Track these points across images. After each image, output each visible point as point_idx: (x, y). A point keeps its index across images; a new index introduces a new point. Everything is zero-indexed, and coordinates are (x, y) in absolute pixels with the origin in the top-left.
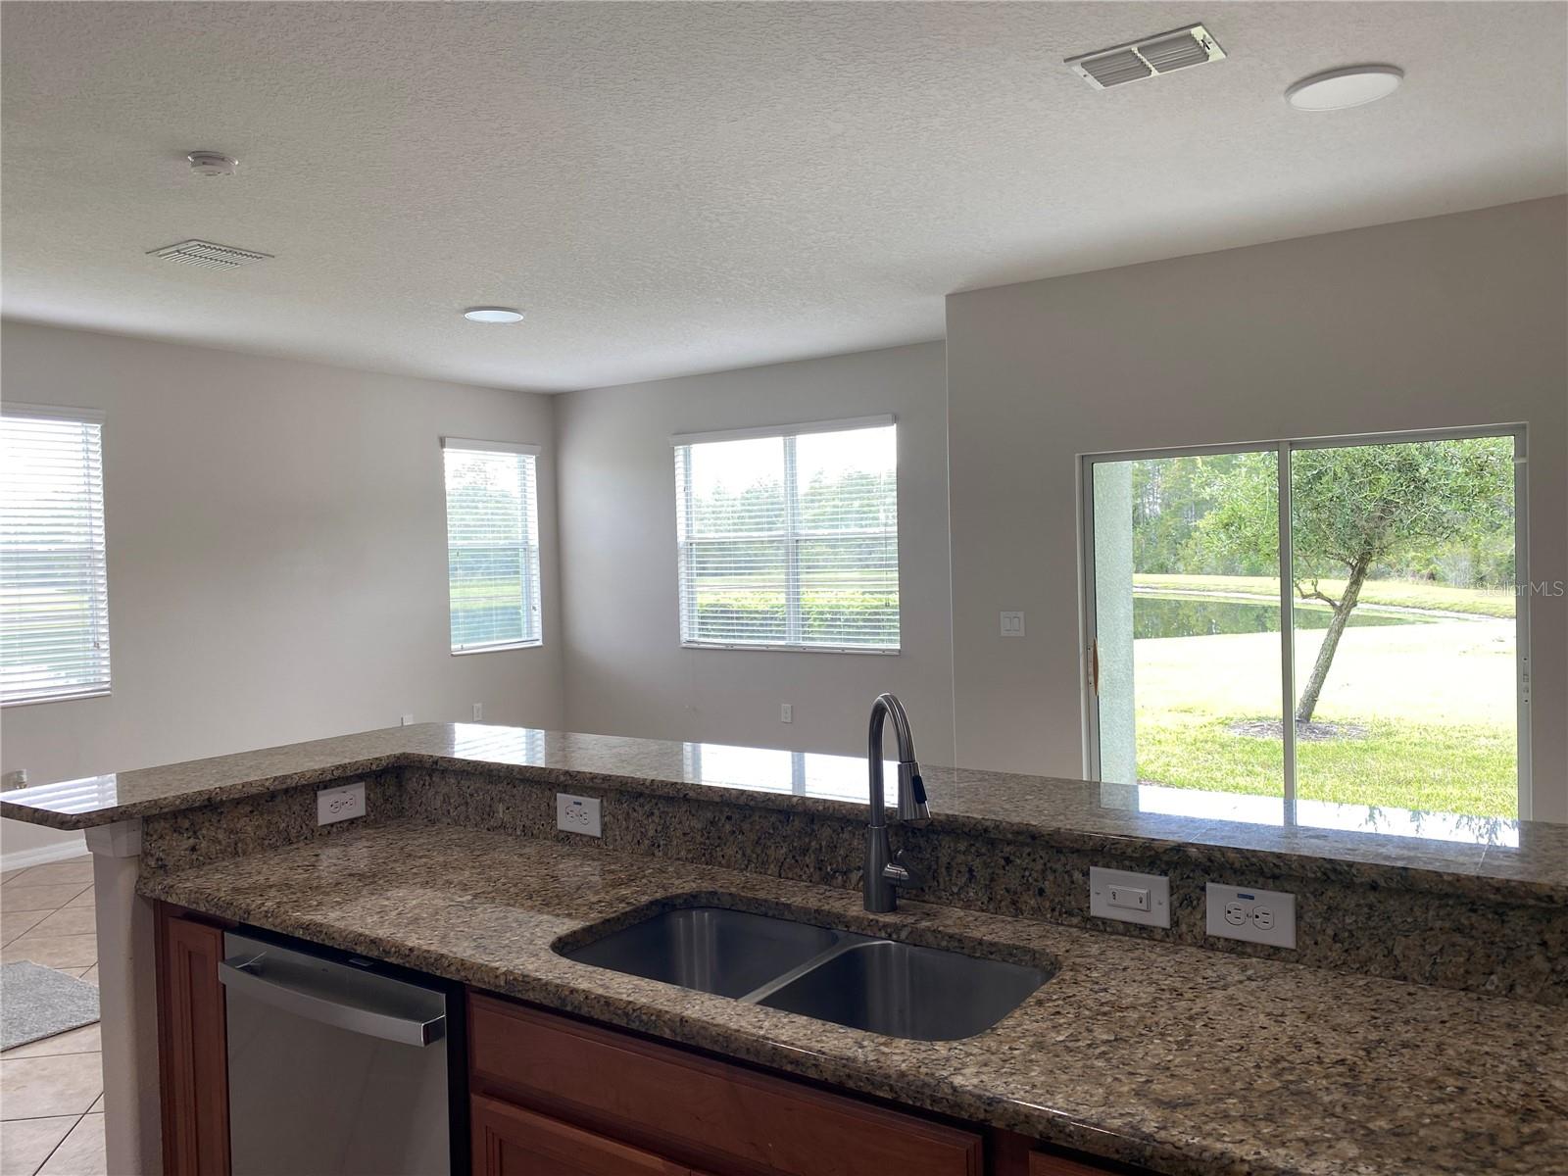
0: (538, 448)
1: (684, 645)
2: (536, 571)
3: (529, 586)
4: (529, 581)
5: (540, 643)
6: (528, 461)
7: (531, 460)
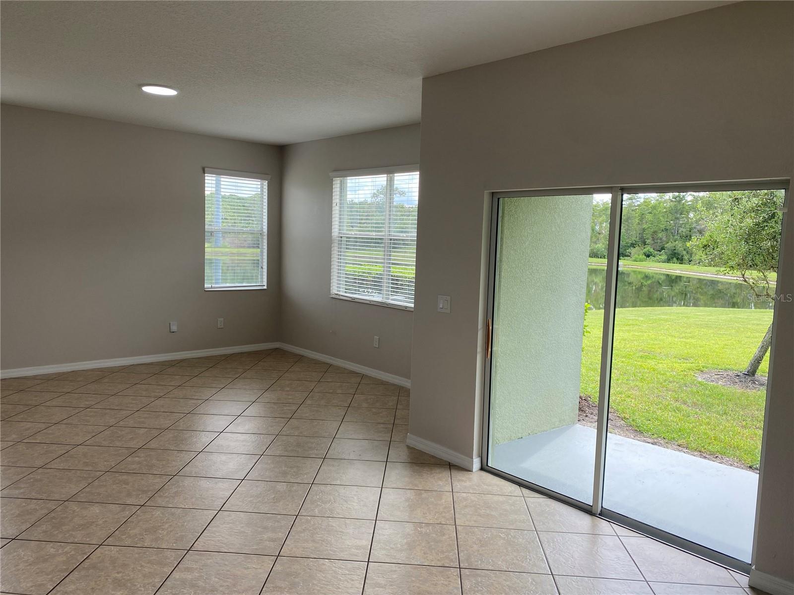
0: (270, 177)
1: (334, 296)
2: (265, 247)
3: (262, 255)
4: (262, 252)
5: (265, 287)
6: (265, 184)
7: (266, 183)
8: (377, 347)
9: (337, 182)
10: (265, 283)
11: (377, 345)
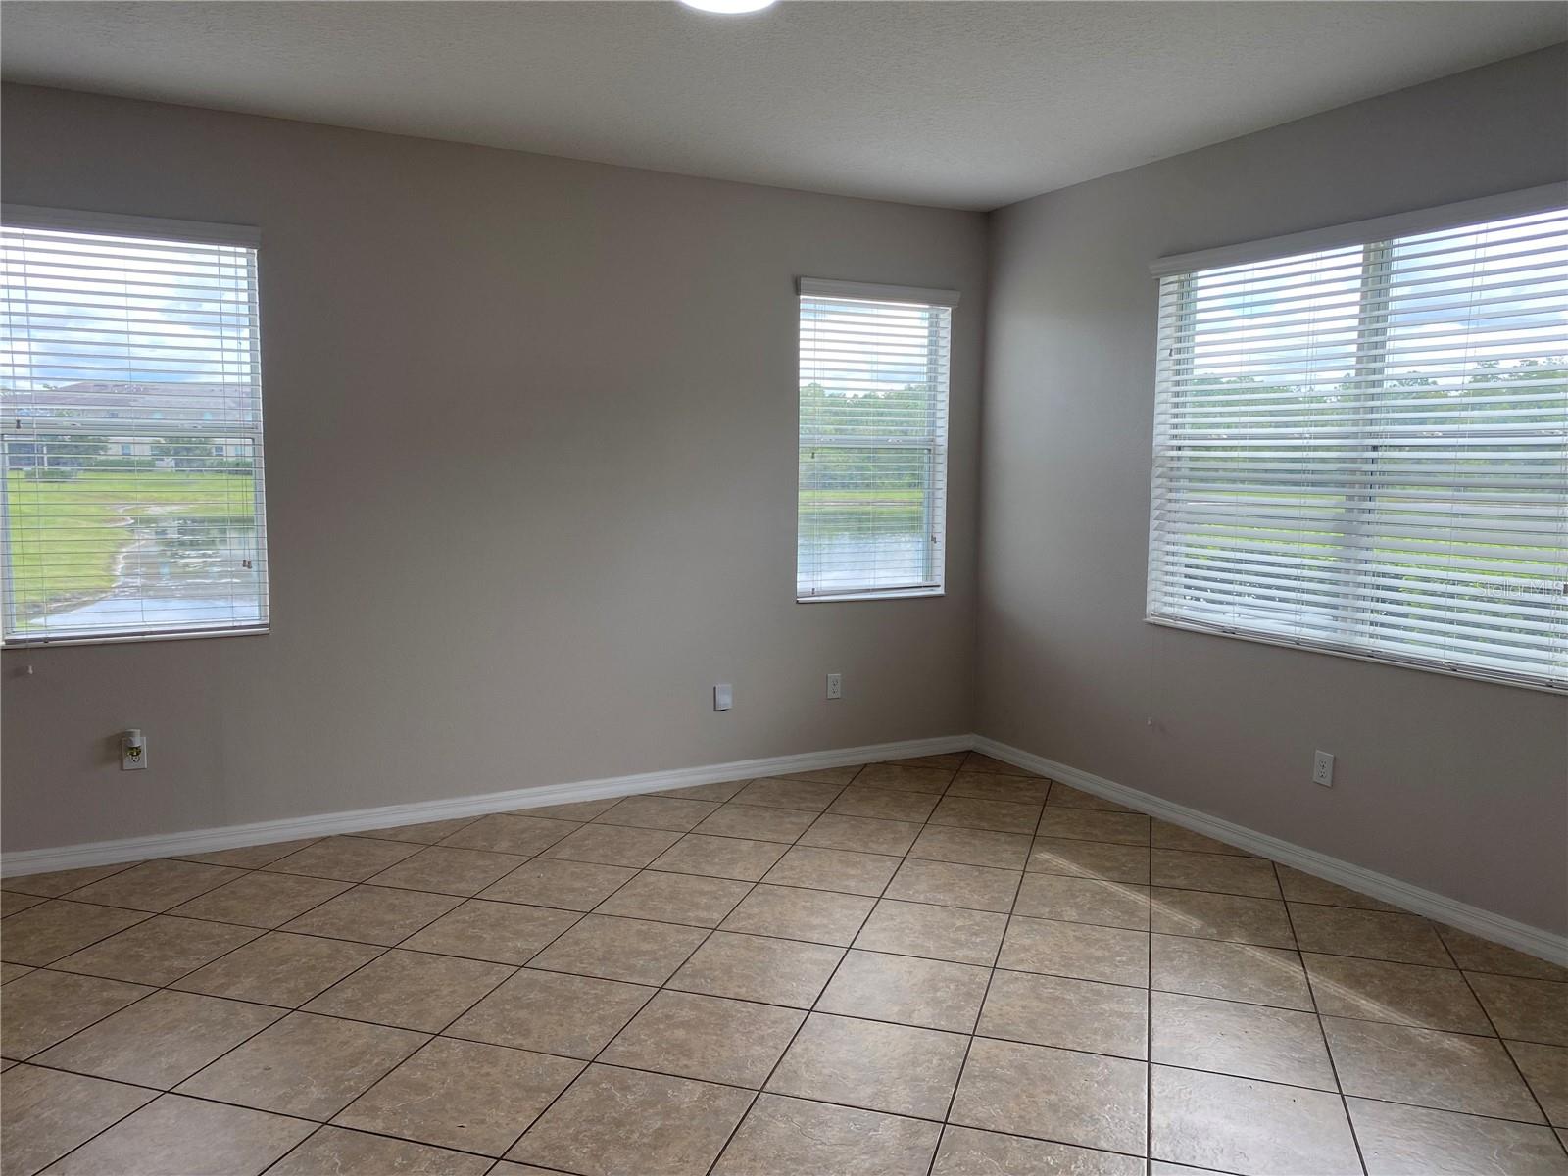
0: (956, 296)
1: (1151, 619)
2: (942, 484)
3: (931, 506)
4: (931, 498)
5: (940, 591)
6: (941, 316)
7: (945, 314)
8: (1327, 781)
9: (1169, 287)
10: (939, 578)
11: (1329, 777)
